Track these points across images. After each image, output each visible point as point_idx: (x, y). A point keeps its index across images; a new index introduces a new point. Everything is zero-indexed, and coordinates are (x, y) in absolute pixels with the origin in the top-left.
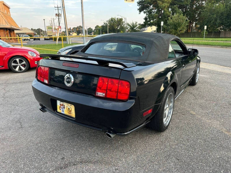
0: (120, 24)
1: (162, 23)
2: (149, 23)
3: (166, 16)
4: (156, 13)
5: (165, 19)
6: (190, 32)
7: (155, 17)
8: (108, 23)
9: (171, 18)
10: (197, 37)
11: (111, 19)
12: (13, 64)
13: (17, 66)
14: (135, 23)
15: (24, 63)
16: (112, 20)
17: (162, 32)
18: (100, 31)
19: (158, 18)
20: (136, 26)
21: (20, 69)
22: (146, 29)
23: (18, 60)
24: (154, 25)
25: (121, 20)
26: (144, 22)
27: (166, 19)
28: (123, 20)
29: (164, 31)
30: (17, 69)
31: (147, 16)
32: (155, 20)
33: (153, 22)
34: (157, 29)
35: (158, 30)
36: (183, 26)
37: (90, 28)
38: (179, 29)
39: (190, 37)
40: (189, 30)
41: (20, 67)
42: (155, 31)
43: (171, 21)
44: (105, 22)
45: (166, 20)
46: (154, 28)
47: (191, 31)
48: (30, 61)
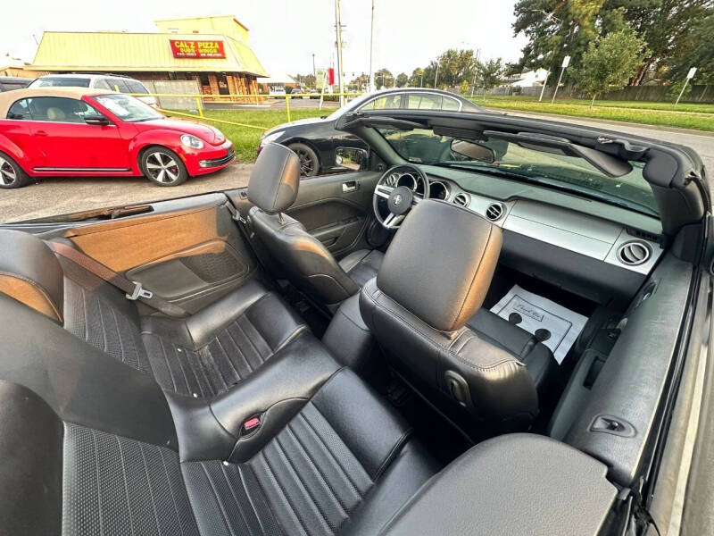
0: (464, 65)
1: (566, 61)
2: (533, 61)
3: (582, 42)
4: (557, 34)
5: (577, 51)
6: (637, 85)
7: (553, 45)
8: (438, 62)
9: (597, 46)
10: (653, 101)
11: (448, 52)
12: (150, 166)
13: (160, 170)
14: (495, 62)
15: (173, 163)
16: (449, 54)
17: (560, 84)
18: (419, 80)
19: (559, 48)
20: (498, 67)
21: (167, 178)
22: (523, 76)
23: (157, 155)
24: (543, 67)
25: (470, 54)
26: (521, 60)
27: (582, 49)
28: (474, 56)
29: (567, 83)
30: (160, 178)
31: (533, 41)
32: (549, 53)
33: (544, 58)
34: (549, 78)
35: (551, 81)
36: (626, 67)
37: (403, 74)
38: (611, 77)
39: (633, 100)
40: (635, 82)
41: (166, 173)
42: (543, 83)
43: (595, 54)
44: (435, 60)
45: (580, 54)
46: (543, 74)
47: (640, 82)
48: (185, 159)
